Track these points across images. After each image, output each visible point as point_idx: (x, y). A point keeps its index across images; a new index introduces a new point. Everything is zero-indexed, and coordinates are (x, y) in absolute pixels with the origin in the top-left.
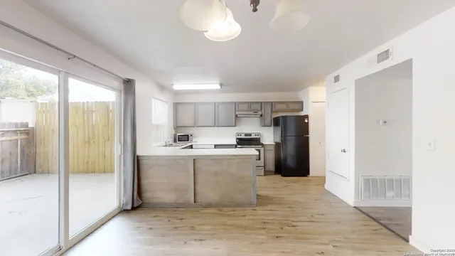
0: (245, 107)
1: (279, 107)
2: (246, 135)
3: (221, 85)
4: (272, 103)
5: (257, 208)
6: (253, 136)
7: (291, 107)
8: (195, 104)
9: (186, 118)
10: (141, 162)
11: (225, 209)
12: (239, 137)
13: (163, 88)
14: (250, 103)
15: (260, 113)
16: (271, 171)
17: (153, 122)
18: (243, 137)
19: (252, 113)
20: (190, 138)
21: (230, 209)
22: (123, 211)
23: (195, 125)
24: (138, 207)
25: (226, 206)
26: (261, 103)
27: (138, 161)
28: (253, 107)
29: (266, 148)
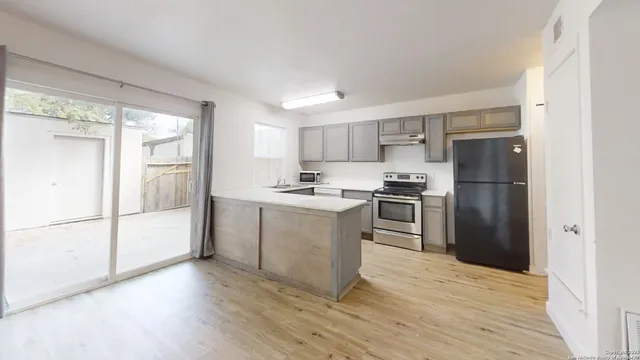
0: (396, 126)
1: (458, 123)
2: (400, 176)
3: (341, 95)
4: (444, 116)
5: (337, 306)
6: (413, 179)
7: (489, 120)
8: (323, 128)
10: (217, 205)
11: (289, 290)
12: (389, 179)
13: (275, 109)
14: (402, 121)
15: (421, 137)
16: (438, 247)
17: (256, 155)
18: (395, 179)
19: (407, 137)
20: (316, 177)
21: (295, 291)
22: (192, 259)
23: (324, 160)
24: (209, 257)
25: (293, 286)
26: (424, 118)
27: (212, 202)
28: (409, 126)
29: (426, 203)
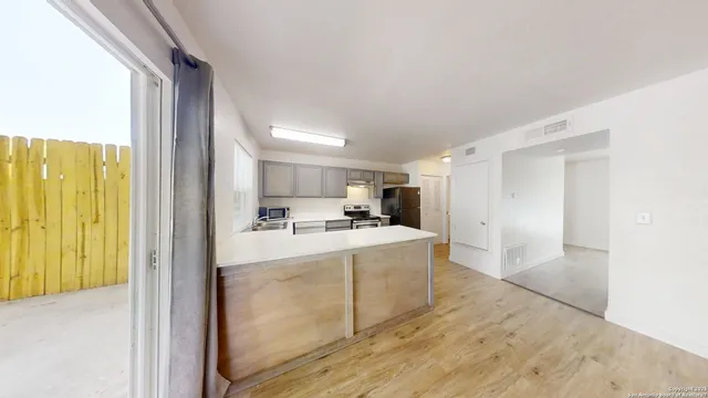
0: (358, 174)
2: (355, 207)
3: (347, 142)
4: (384, 173)
6: (363, 209)
7: (400, 178)
8: (295, 166)
9: (279, 184)
14: (362, 172)
15: (373, 183)
17: (235, 187)
18: (352, 209)
19: (365, 183)
20: (287, 212)
23: (294, 195)
26: (374, 172)
27: (220, 280)
28: (366, 175)
29: (383, 223)
